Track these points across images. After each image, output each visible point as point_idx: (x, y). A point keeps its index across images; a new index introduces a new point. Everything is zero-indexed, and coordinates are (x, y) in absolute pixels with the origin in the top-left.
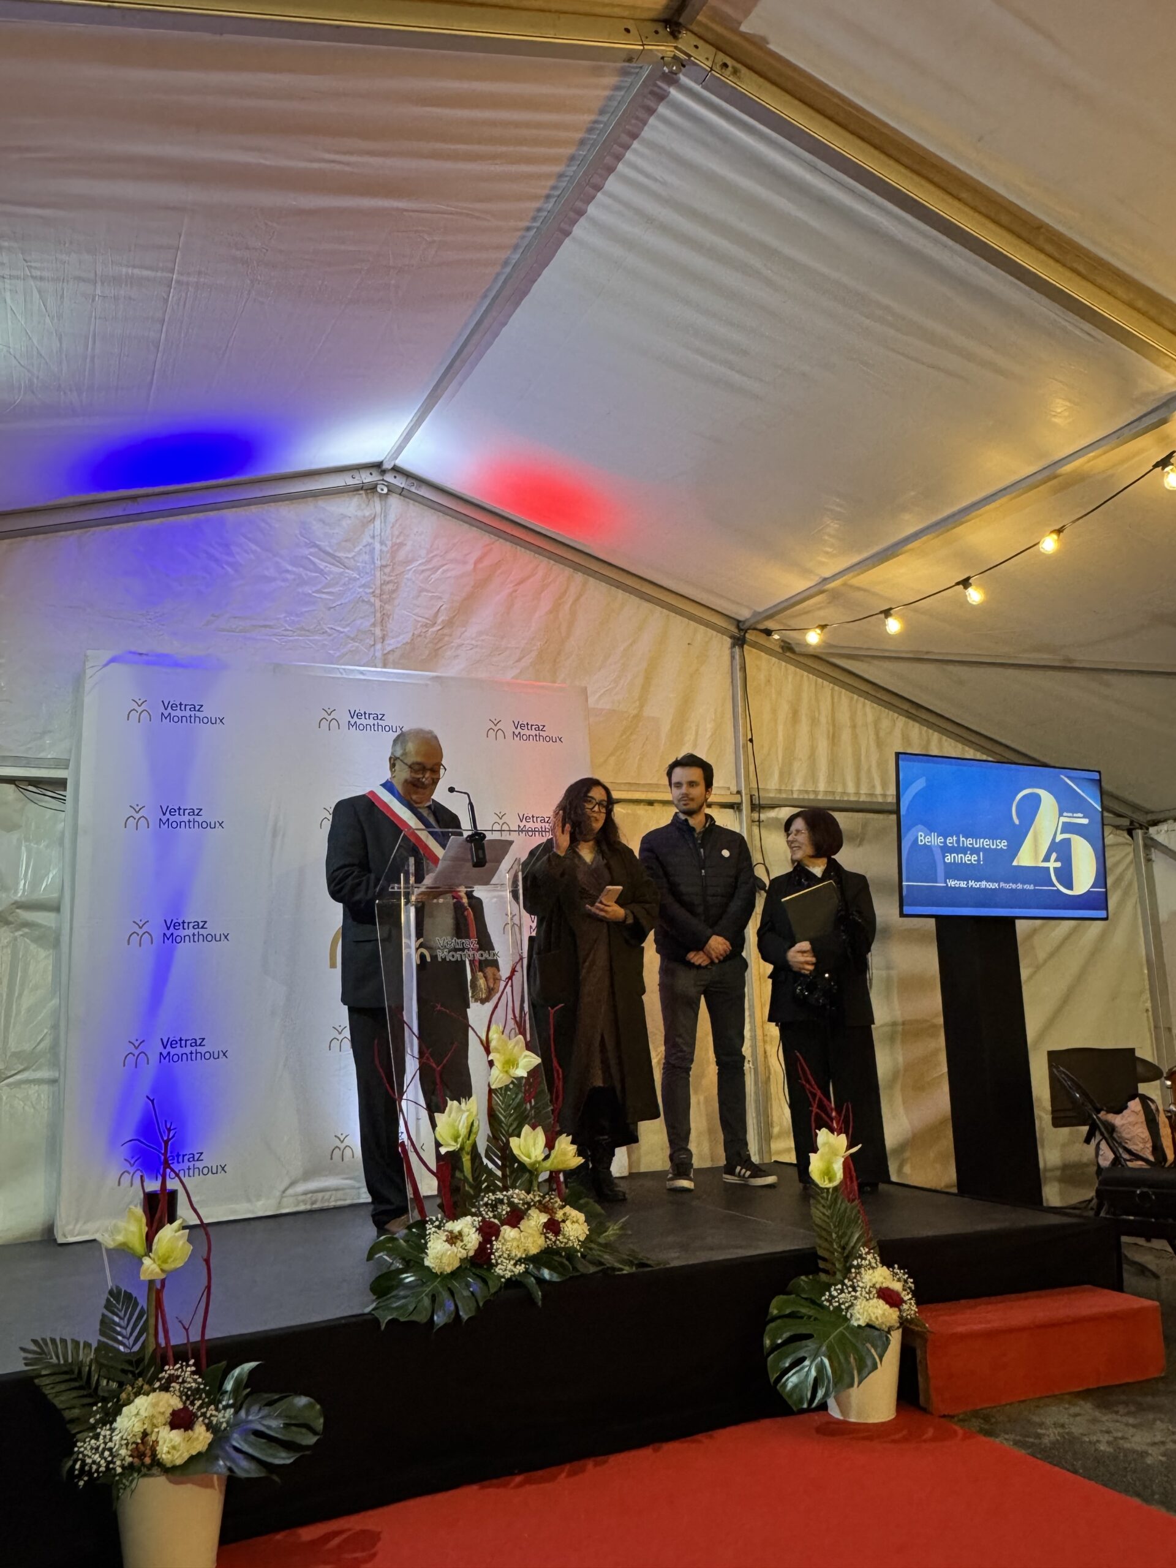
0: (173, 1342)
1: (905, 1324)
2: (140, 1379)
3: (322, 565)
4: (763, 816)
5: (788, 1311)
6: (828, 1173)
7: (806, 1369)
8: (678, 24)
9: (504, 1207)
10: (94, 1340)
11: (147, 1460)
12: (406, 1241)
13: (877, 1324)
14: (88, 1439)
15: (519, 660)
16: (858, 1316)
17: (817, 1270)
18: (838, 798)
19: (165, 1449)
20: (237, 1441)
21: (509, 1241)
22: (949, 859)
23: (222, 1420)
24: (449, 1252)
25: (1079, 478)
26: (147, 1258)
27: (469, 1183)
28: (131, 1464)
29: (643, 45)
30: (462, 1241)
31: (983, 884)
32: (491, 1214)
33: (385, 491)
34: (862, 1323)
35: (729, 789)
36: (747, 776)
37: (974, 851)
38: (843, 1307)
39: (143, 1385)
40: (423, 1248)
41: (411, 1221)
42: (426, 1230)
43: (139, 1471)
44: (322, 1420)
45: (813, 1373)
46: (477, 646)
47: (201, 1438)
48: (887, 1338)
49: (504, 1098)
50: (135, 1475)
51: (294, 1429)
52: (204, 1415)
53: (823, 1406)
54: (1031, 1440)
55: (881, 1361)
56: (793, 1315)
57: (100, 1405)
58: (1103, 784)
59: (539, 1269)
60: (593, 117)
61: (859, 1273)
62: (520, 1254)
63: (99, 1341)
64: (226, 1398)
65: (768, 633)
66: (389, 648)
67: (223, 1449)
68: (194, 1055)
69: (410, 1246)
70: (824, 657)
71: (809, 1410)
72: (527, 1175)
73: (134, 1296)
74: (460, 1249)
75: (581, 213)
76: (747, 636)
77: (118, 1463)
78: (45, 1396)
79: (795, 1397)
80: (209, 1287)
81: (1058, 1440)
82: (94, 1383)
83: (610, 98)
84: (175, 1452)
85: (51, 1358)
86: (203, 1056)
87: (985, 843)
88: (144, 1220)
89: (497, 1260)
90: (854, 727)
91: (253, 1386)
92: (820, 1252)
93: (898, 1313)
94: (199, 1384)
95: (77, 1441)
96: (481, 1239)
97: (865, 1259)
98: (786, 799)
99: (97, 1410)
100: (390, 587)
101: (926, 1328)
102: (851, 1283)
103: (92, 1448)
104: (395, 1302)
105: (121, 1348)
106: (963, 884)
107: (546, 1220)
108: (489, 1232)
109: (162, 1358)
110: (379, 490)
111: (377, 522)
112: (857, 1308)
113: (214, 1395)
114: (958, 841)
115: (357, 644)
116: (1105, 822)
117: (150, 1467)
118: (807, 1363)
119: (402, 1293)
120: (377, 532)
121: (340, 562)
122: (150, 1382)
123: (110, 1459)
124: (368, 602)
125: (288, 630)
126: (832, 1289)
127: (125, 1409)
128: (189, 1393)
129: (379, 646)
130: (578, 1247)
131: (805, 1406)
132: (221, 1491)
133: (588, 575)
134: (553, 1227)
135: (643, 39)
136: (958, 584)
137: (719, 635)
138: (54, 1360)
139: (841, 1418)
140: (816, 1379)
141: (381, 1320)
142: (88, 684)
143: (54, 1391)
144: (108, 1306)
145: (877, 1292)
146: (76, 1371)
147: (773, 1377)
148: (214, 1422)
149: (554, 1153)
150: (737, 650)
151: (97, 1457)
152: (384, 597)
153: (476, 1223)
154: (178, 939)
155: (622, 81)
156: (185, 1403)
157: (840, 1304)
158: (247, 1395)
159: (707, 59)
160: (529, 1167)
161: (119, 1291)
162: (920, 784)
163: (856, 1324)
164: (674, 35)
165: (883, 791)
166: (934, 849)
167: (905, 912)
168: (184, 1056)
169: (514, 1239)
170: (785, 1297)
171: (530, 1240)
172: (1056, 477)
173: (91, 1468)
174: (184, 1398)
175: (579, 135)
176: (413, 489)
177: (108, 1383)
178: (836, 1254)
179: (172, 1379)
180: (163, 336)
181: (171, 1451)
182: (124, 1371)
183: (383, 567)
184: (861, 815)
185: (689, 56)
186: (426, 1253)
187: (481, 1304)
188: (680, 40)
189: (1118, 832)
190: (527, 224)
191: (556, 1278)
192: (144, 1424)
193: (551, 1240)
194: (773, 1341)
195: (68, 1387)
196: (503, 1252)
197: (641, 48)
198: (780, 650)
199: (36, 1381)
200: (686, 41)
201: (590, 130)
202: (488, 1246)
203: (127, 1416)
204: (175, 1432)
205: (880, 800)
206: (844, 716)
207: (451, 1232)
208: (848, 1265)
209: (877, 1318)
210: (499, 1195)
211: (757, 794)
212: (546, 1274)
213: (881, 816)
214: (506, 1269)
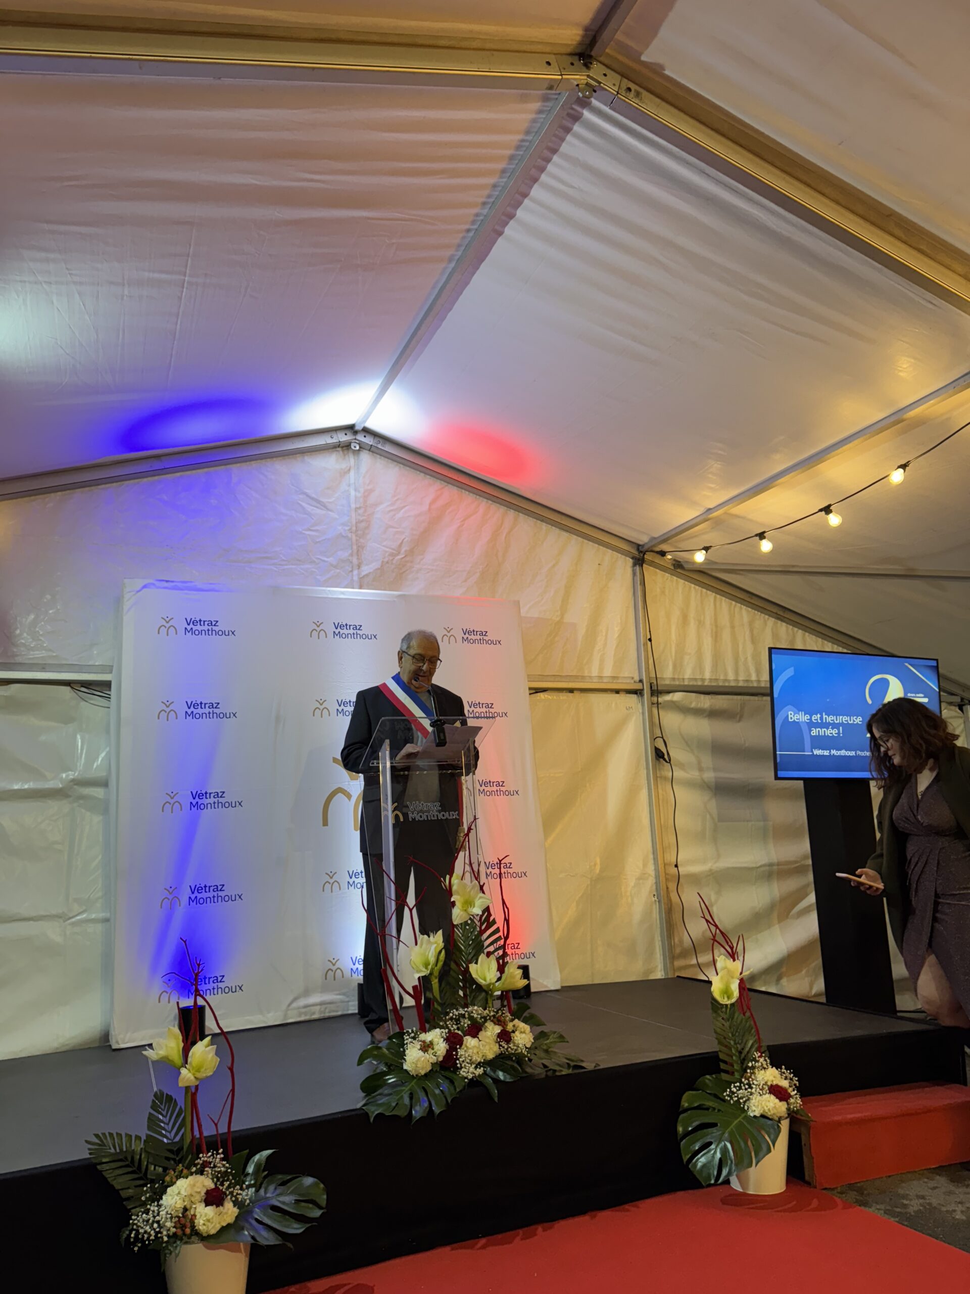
0: (206, 1134)
1: (792, 1116)
2: (180, 1165)
3: (309, 508)
4: (660, 700)
5: (696, 1105)
6: (727, 992)
7: (712, 1152)
8: (591, 57)
9: (466, 1021)
10: (143, 1132)
11: (188, 1231)
12: (388, 1049)
13: (769, 1114)
14: (140, 1214)
15: (465, 581)
16: (754, 1108)
17: (719, 1071)
18: (721, 684)
19: (202, 1222)
20: (258, 1214)
21: (470, 1048)
22: (814, 732)
23: (246, 1198)
24: (423, 1059)
25: (920, 422)
26: (184, 1069)
27: (437, 1001)
28: (175, 1234)
29: (561, 75)
30: (433, 1049)
31: (843, 753)
32: (455, 1027)
33: (358, 448)
34: (757, 1114)
35: (633, 678)
36: (647, 668)
37: (835, 726)
38: (741, 1101)
39: (182, 1170)
40: (402, 1055)
41: (392, 1033)
42: (404, 1041)
43: (181, 1240)
44: (325, 1197)
45: (718, 1155)
46: (432, 570)
47: (230, 1212)
48: (779, 1127)
49: (464, 932)
50: (178, 1242)
51: (303, 1204)
52: (231, 1193)
53: (727, 1182)
54: (898, 1210)
55: (774, 1146)
56: (699, 1108)
57: (149, 1185)
58: (940, 670)
59: (495, 1072)
60: (520, 137)
61: (754, 1073)
62: (479, 1059)
63: (147, 1136)
64: (248, 1179)
65: (663, 554)
66: (363, 574)
67: (247, 1221)
68: (216, 899)
69: (392, 1053)
70: (706, 571)
71: (715, 1185)
72: (483, 994)
73: (174, 1098)
74: (431, 1056)
75: (511, 216)
76: (645, 556)
77: (165, 1233)
78: (106, 1179)
79: (704, 1174)
80: (233, 1090)
81: (920, 1210)
82: (144, 1167)
83: (534, 121)
84: (209, 1224)
85: (110, 1149)
86: (223, 899)
87: (844, 719)
88: (181, 1038)
89: (461, 1065)
90: (733, 627)
91: (270, 1168)
92: (721, 1056)
93: (786, 1106)
94: (228, 1168)
95: (132, 1215)
96: (448, 1047)
97: (758, 1061)
98: (679, 686)
99: (147, 1190)
100: (363, 525)
101: (809, 1117)
102: (747, 1081)
103: (144, 1221)
104: (381, 1099)
105: (165, 1140)
106: (826, 753)
107: (499, 1031)
108: (454, 1042)
109: (198, 1147)
110: (353, 447)
111: (352, 473)
112: (753, 1101)
113: (239, 1176)
114: (821, 718)
115: (338, 571)
116: (942, 700)
117: (189, 1237)
118: (713, 1146)
119: (386, 1092)
120: (352, 481)
121: (324, 506)
122: (188, 1168)
123: (158, 1230)
124: (346, 537)
125: (284, 560)
126: (732, 1086)
127: (169, 1190)
128: (219, 1175)
129: (355, 572)
130: (526, 1053)
131: (713, 1182)
132: (246, 1255)
133: (518, 512)
134: (505, 1036)
135: (562, 70)
136: (821, 510)
137: (623, 557)
138: (112, 1151)
139: (741, 1190)
140: (720, 1160)
141: (370, 1114)
142: (127, 605)
143: (113, 1175)
144: (154, 1107)
145: (769, 1089)
146: (130, 1159)
147: (686, 1158)
148: (240, 1200)
149: (504, 976)
150: (638, 568)
151: (148, 1228)
152: (359, 532)
153: (444, 1035)
154: (202, 807)
155: (544, 106)
156: (216, 1184)
157: (739, 1099)
158: (265, 1177)
159: (614, 85)
160: (485, 988)
161: (162, 1093)
162: (789, 672)
163: (752, 1115)
164: (587, 66)
165: (758, 677)
166: (801, 725)
167: (779, 775)
168: (208, 899)
169: (474, 1047)
170: (694, 1092)
171: (487, 1047)
172: (903, 421)
173: (143, 1236)
174: (215, 1180)
175: (509, 152)
176: (380, 446)
177: (155, 1168)
178: (734, 1058)
179: (206, 1164)
180: (178, 327)
181: (206, 1223)
182: (168, 1159)
183: (357, 509)
184: (739, 697)
185: (600, 83)
186: (405, 1059)
187: (449, 1101)
188: (592, 70)
189: (953, 708)
190: (467, 227)
191: (509, 1079)
192: (184, 1201)
193: (504, 1047)
194: (685, 1128)
195: (124, 1172)
196: (465, 1057)
197: (560, 77)
198: (672, 568)
199: (99, 1167)
200: (597, 70)
201: (518, 148)
202: (454, 1053)
203: (171, 1195)
204: (209, 1208)
205: (755, 685)
206: (725, 620)
207: (424, 1042)
208: (744, 1066)
209: (769, 1110)
210: (462, 1011)
211: (655, 682)
212: (501, 1075)
213: (756, 698)
214: (468, 1072)
